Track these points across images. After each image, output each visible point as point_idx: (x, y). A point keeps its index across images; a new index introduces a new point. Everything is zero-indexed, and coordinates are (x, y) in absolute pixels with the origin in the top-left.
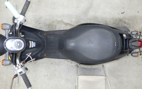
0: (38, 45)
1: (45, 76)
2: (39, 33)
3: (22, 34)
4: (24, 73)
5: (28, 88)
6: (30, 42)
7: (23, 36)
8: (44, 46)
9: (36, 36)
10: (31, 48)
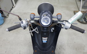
0: (44, 45)
1: (20, 51)
2: (53, 47)
3: (53, 30)
4: (22, 25)
5: (8, 28)
6: (47, 38)
7: (52, 31)
8: (44, 50)
9: (51, 44)
10: (42, 39)
